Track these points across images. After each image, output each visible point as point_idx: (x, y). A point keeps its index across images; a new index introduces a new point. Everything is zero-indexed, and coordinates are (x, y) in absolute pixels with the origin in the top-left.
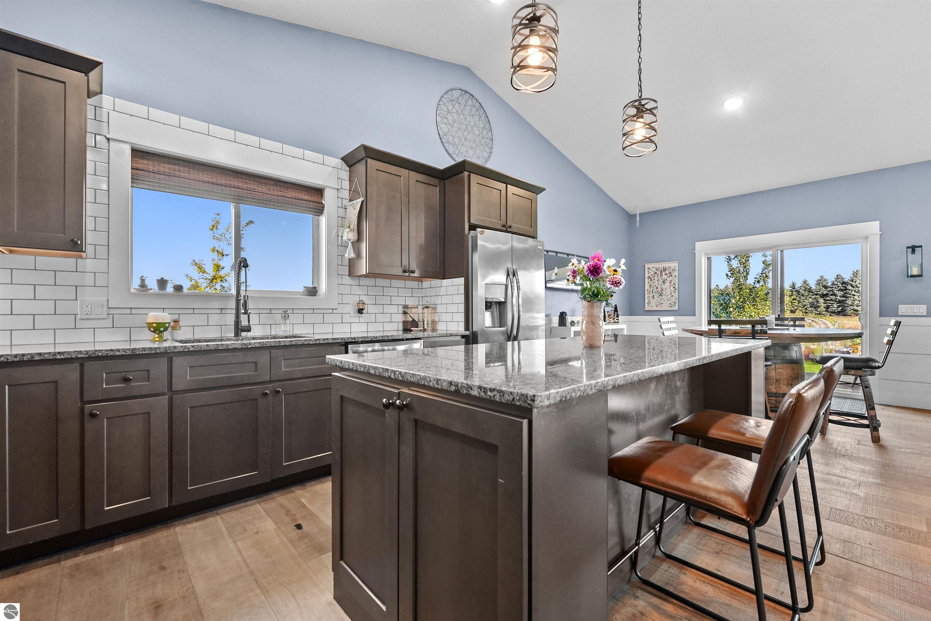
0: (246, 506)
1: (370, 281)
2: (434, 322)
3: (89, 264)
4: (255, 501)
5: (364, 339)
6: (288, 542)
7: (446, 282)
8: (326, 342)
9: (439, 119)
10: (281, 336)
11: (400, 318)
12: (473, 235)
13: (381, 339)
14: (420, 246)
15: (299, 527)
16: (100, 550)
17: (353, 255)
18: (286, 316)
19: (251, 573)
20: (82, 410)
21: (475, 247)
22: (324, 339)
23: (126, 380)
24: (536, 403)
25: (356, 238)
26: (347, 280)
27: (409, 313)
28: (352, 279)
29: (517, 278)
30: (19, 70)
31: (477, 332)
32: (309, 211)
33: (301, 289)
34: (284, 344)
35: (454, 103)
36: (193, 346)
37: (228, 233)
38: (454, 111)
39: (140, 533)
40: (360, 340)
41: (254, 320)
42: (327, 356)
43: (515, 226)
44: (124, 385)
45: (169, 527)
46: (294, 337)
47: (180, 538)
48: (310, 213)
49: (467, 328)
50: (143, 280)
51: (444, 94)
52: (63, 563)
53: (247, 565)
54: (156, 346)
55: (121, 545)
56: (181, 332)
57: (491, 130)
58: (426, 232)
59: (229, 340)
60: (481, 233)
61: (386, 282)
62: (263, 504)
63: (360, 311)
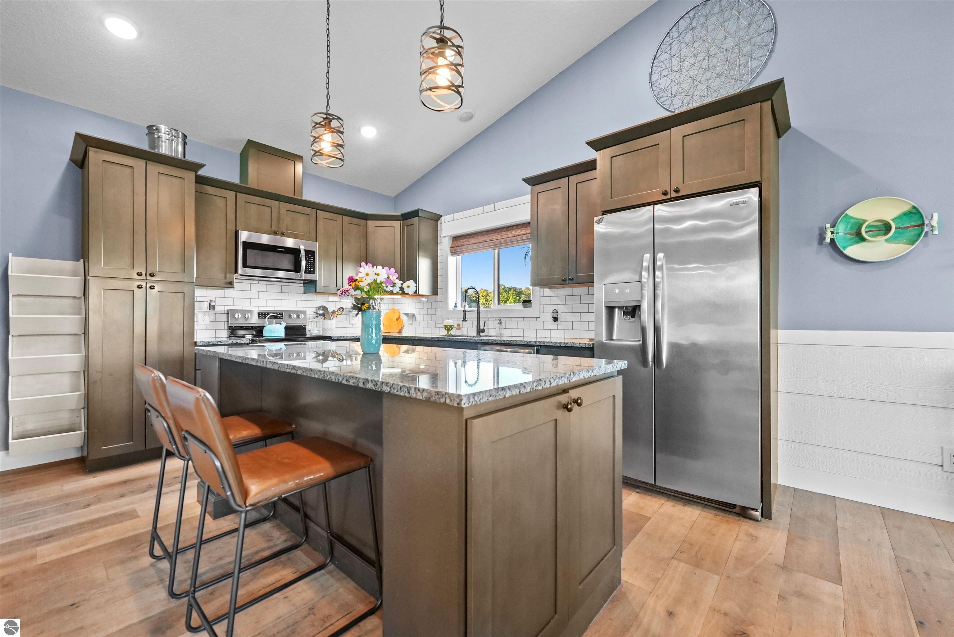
3: (439, 298)
30: (406, 226)
60: (599, 222)
63: (556, 319)
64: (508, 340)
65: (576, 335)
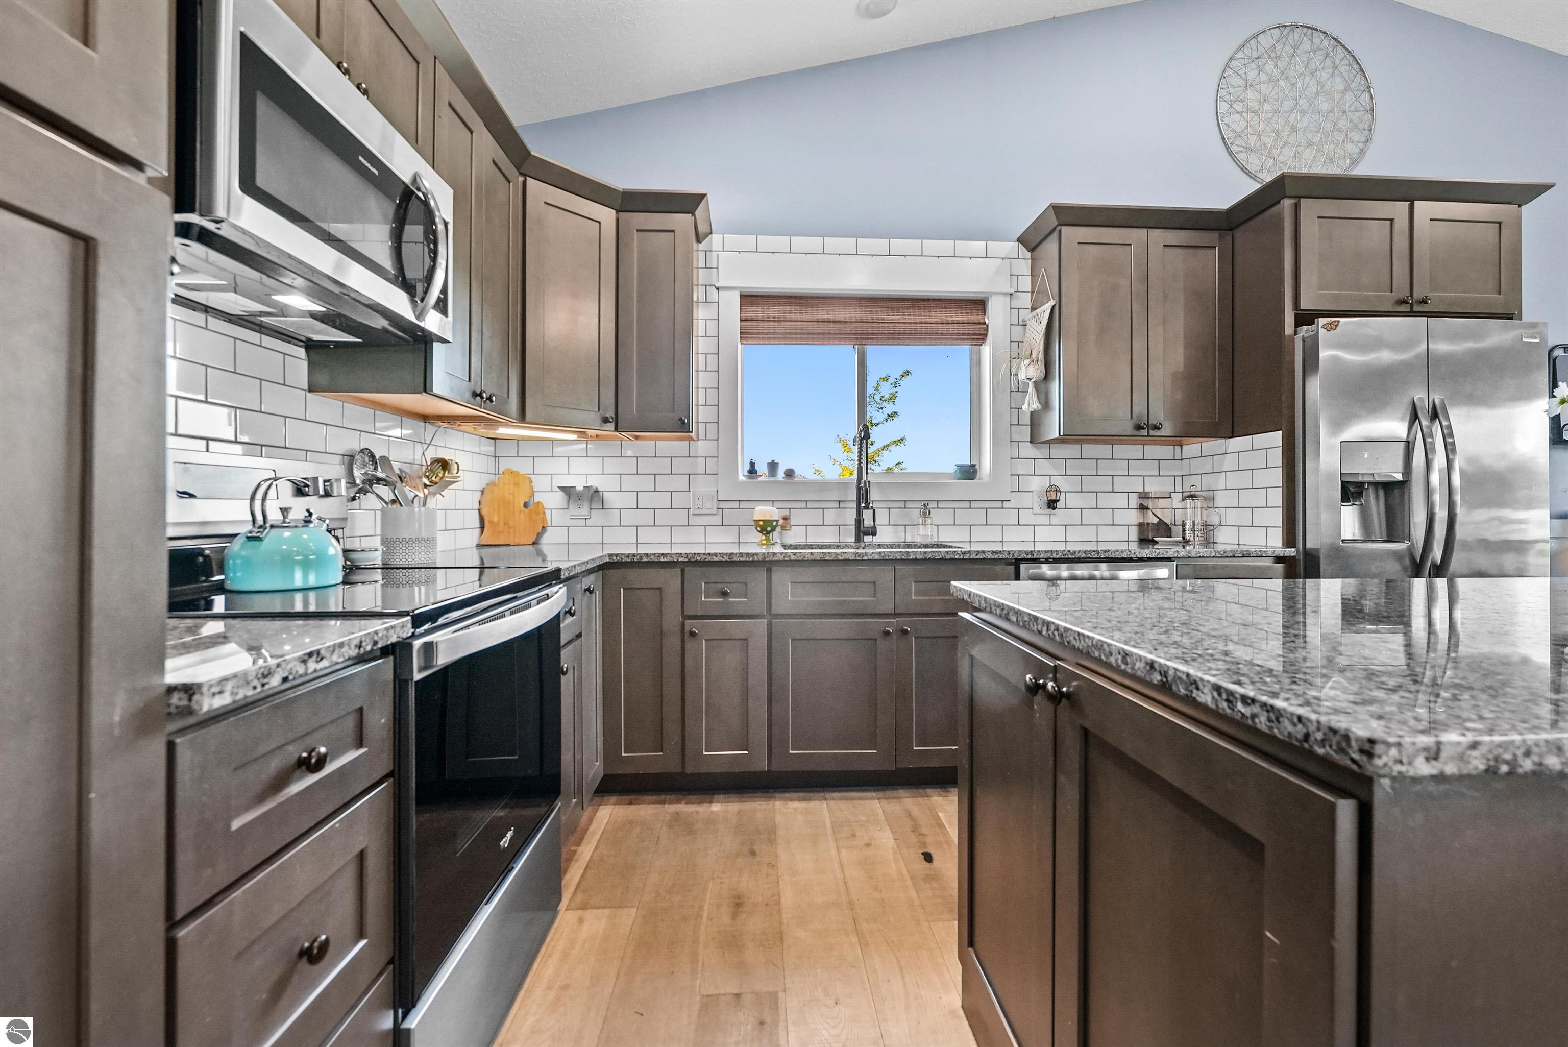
0: (860, 799)
1: (1071, 450)
2: (1208, 528)
3: (702, 447)
4: (874, 794)
5: (1049, 555)
6: (907, 877)
7: (1236, 443)
8: (980, 556)
9: (1223, 107)
10: (919, 544)
11: (1134, 517)
12: (1306, 335)
13: (1083, 555)
14: (1175, 375)
15: (928, 857)
16: (700, 803)
17: (1036, 406)
18: (926, 512)
19: (851, 905)
20: (683, 625)
21: (1311, 362)
22: (978, 552)
23: (724, 594)
24: (1379, 762)
25: (1043, 375)
26: (1028, 450)
27: (1150, 507)
28: (1036, 448)
29: (1445, 423)
30: (638, 231)
31: (1317, 550)
32: (963, 339)
33: (952, 469)
34: (914, 557)
35: (1261, 62)
36: (795, 554)
37: (877, 393)
38: (1263, 77)
39: (739, 795)
40: (1041, 557)
41: (882, 517)
42: (953, 583)
43: (1438, 298)
44: (721, 600)
45: (770, 798)
46: (938, 546)
47: (779, 819)
48: (965, 342)
49: (1290, 540)
50: (752, 464)
51: (1236, 52)
52: (666, 806)
53: (847, 889)
54: (764, 551)
55: (719, 805)
56: (791, 533)
57: (1369, 87)
58: (1187, 346)
59: (847, 546)
60: (1330, 327)
61: (1103, 450)
62: (884, 802)
63: (1052, 504)
64: (1109, 551)
65: (1089, 534)
